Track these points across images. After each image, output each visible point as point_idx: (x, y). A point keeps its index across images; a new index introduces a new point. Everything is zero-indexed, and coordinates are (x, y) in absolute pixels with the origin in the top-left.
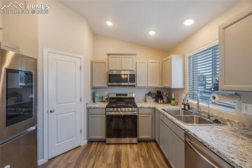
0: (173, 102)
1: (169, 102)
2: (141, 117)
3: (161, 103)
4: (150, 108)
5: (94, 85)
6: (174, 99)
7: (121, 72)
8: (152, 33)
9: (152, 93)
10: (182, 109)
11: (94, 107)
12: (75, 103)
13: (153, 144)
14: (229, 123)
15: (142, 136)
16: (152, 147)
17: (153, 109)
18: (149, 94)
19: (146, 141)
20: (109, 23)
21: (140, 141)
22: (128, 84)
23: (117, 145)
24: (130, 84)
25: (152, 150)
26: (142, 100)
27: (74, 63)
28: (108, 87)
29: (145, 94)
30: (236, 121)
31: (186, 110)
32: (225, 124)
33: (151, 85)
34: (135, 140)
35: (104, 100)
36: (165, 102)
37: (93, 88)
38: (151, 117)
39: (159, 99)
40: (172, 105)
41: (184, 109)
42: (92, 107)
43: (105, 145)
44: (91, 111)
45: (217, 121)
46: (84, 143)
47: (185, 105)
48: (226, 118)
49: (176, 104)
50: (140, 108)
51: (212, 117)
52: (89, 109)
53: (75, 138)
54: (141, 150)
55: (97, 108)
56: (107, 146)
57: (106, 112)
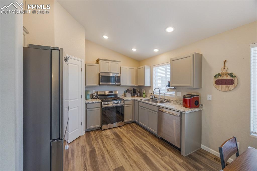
0: (144, 95)
1: (141, 96)
2: (126, 107)
3: (136, 97)
4: (131, 100)
5: (87, 84)
6: (145, 94)
7: (110, 74)
8: (134, 50)
9: (129, 90)
10: (151, 98)
11: (91, 102)
12: (78, 99)
13: (133, 124)
14: (172, 101)
15: (126, 120)
16: (134, 126)
17: (133, 101)
18: (127, 91)
19: (129, 123)
20: (106, 37)
21: (125, 124)
22: (115, 83)
23: (110, 129)
24: (117, 83)
25: (134, 127)
26: (123, 95)
27: (77, 66)
28: (99, 86)
29: (124, 91)
30: (175, 100)
31: (153, 99)
32: (171, 102)
33: (130, 84)
34: (122, 123)
35: (94, 97)
36: (139, 96)
37: (86, 87)
38: (132, 106)
39: (135, 94)
40: (143, 97)
41: (152, 98)
42: (89, 103)
43: (101, 131)
44: (89, 106)
45: (168, 101)
46: (83, 133)
47: (152, 96)
48: (171, 99)
49: (146, 96)
50: (126, 100)
51: (166, 100)
52: (87, 104)
53: (78, 129)
54: (128, 128)
55: (94, 103)
56: (103, 132)
57: (102, 105)
